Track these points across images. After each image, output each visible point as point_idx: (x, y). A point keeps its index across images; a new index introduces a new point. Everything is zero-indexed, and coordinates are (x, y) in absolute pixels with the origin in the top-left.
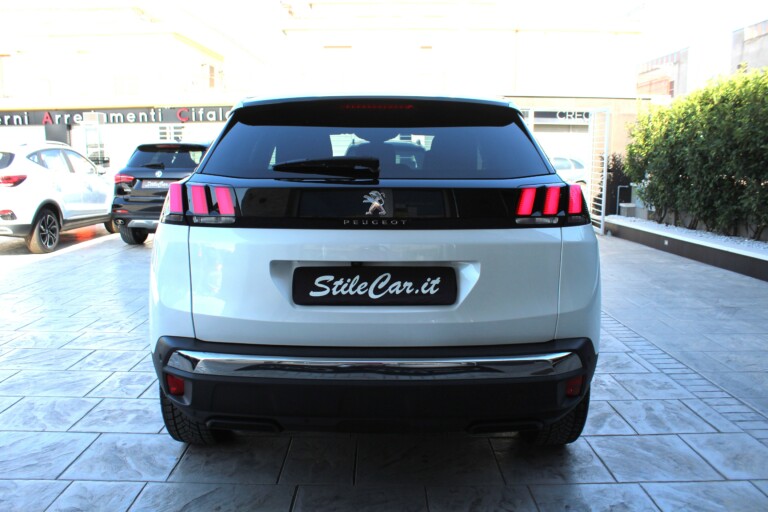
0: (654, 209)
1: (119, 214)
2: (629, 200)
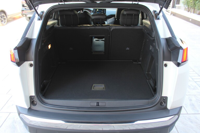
0: (187, 7)
1: (24, 13)
2: (179, 4)
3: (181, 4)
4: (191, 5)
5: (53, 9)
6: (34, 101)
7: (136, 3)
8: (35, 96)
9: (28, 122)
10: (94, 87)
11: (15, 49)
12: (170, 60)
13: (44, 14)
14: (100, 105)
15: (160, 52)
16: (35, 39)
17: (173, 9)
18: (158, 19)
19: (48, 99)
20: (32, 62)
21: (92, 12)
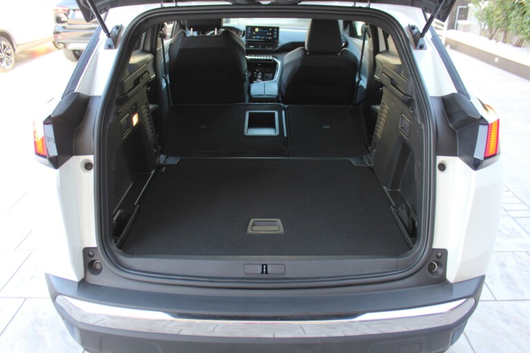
0: (486, 27)
1: (60, 40)
2: (465, 18)
3: (472, 20)
4: (498, 20)
5: (146, 21)
6: (94, 261)
7: (364, 5)
8: (99, 249)
9: (77, 317)
10: (253, 225)
11: (45, 123)
12: (453, 153)
13: (123, 33)
14: (269, 271)
15: (426, 132)
16: (100, 97)
17: (451, 31)
18: (421, 47)
19: (132, 257)
20: (91, 158)
21: (243, 36)
